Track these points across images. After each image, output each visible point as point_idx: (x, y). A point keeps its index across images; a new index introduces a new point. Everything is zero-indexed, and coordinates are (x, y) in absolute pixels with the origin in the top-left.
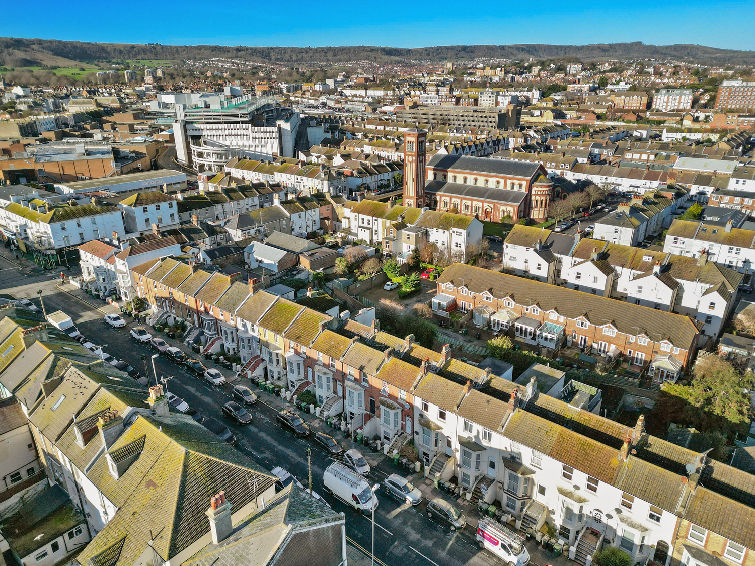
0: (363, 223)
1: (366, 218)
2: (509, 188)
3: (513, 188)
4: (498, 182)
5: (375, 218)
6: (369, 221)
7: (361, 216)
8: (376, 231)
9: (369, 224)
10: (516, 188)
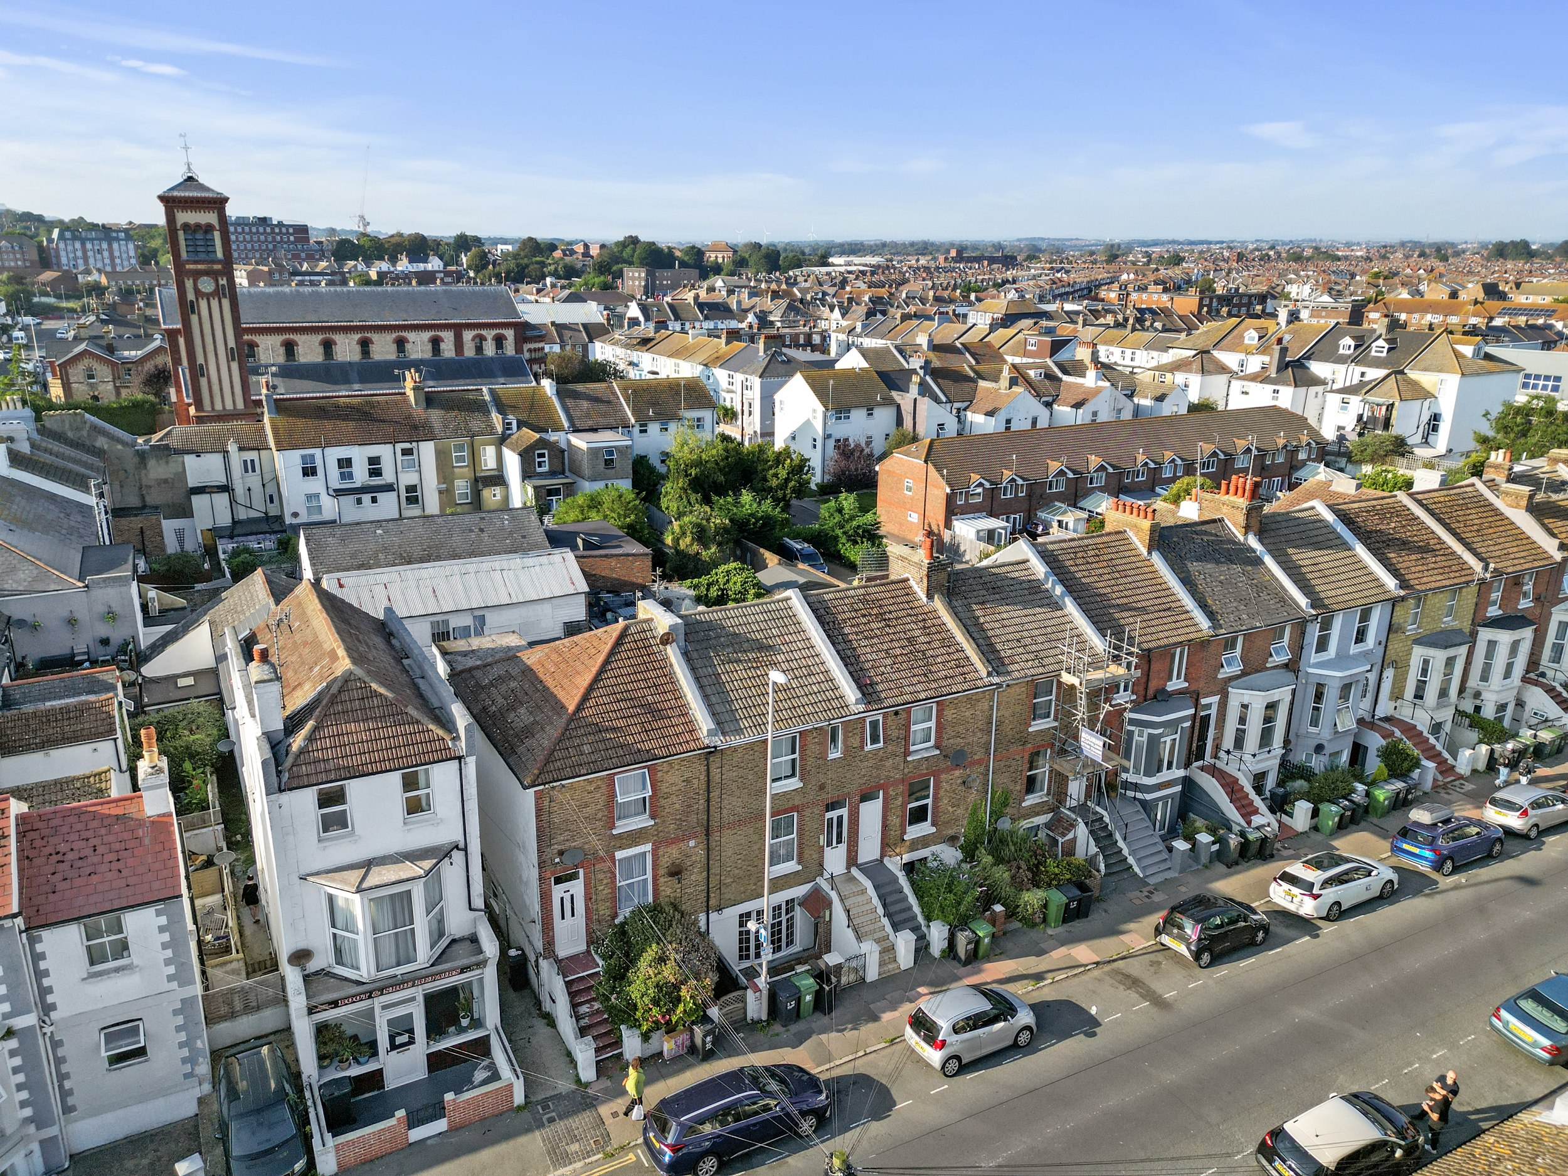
0: (347, 476)
1: (359, 455)
2: (469, 352)
3: (479, 349)
4: (436, 342)
5: (399, 447)
6: (374, 461)
7: (335, 453)
8: (411, 489)
9: (375, 473)
10: (490, 350)
